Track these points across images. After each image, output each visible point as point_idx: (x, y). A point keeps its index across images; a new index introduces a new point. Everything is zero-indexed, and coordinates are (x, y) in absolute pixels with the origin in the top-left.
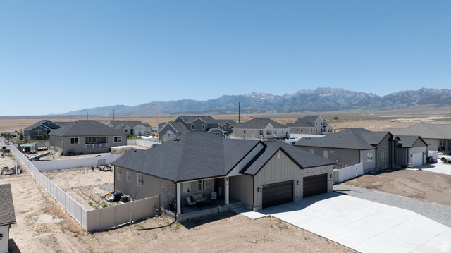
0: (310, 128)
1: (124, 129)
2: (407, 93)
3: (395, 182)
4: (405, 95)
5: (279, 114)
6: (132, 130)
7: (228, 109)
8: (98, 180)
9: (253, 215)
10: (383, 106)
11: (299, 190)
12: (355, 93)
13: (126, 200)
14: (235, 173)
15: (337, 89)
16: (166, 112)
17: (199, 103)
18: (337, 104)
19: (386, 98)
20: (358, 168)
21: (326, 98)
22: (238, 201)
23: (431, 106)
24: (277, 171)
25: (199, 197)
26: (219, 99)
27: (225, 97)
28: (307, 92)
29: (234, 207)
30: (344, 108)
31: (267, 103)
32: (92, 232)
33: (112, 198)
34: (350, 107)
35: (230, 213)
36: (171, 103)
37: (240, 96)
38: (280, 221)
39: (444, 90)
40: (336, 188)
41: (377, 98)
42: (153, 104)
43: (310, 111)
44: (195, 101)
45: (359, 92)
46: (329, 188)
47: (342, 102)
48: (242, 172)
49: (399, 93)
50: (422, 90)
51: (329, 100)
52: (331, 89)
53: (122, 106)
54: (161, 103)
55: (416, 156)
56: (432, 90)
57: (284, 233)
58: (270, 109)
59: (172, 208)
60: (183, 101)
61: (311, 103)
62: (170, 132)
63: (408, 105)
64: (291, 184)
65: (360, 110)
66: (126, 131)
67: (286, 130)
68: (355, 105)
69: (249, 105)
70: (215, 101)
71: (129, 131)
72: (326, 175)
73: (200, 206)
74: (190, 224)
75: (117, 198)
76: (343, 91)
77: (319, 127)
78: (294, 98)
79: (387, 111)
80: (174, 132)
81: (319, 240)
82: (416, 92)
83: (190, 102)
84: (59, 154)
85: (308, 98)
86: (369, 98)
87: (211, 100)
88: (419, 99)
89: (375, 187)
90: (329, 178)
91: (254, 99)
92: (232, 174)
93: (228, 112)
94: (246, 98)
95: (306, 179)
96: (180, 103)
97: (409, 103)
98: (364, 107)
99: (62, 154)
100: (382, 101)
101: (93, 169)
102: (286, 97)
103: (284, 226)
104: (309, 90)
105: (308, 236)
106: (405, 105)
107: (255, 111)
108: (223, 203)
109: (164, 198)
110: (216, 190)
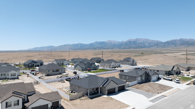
0: (128, 62)
1: (60, 63)
2: (175, 40)
3: (144, 87)
4: (174, 42)
5: (120, 49)
6: (63, 63)
7: (97, 47)
8: (63, 86)
9: (105, 96)
10: (164, 46)
11: (117, 90)
12: (152, 41)
13: (74, 93)
14: (101, 86)
15: (145, 39)
17: (85, 45)
18: (144, 45)
19: (165, 43)
20: (136, 82)
21: (140, 43)
22: (102, 93)
23: (184, 46)
24: (111, 86)
25: (93, 92)
26: (94, 43)
27: (96, 42)
28: (132, 40)
29: (101, 94)
30: (148, 47)
31: (114, 45)
32: (71, 100)
33: (71, 92)
34: (150, 46)
35: (100, 96)
36: (73, 45)
37: (103, 42)
38: (111, 98)
39: (190, 39)
40: (127, 88)
41: (162, 43)
42: (65, 45)
43: (133, 48)
45: (154, 40)
46: (125, 89)
47: (147, 44)
48: (103, 86)
49: (171, 41)
50: (181, 39)
51: (141, 44)
52: (142, 39)
53: (52, 46)
54: (69, 45)
55: (154, 78)
56: (185, 39)
57: (112, 100)
58: (116, 48)
59: (87, 95)
60: (78, 44)
61: (133, 45)
62: (78, 66)
63: (175, 46)
64: (115, 88)
65: (154, 48)
66: (61, 63)
67: (119, 64)
68: (152, 46)
69: (107, 46)
71: (62, 63)
72: (124, 86)
73: (93, 94)
74: (92, 98)
75: (72, 92)
76: (147, 39)
77: (131, 62)
78: (126, 43)
79: (166, 48)
80: (80, 66)
81: (119, 102)
82: (178, 40)
83: (81, 44)
84: (44, 75)
85: (132, 43)
86: (158, 43)
87: (90, 44)
88: (179, 43)
89: (138, 88)
90: (125, 86)
91: (109, 43)
92: (100, 87)
93: (98, 49)
94: (105, 42)
95: (118, 87)
97: (175, 45)
98: (156, 47)
99: (45, 76)
100: (164, 44)
101: (59, 82)
102: (123, 42)
103: (112, 99)
104: (133, 39)
105: (116, 101)
106: (174, 46)
107: (109, 48)
108: (98, 94)
109: (85, 93)
110: (97, 90)
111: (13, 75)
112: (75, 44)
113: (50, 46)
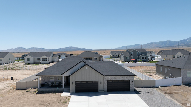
16: (157, 47)
24: (86, 75)
26: (187, 39)
36: (160, 42)
42: (151, 43)
44: (172, 41)
54: (155, 43)
60: (166, 41)
62: (122, 56)
70: (184, 40)
83: (170, 42)
87: (181, 40)
90: (131, 83)
96: (165, 42)
103: (65, 102)
111: (44, 60)
112: (162, 42)
113: (136, 45)
